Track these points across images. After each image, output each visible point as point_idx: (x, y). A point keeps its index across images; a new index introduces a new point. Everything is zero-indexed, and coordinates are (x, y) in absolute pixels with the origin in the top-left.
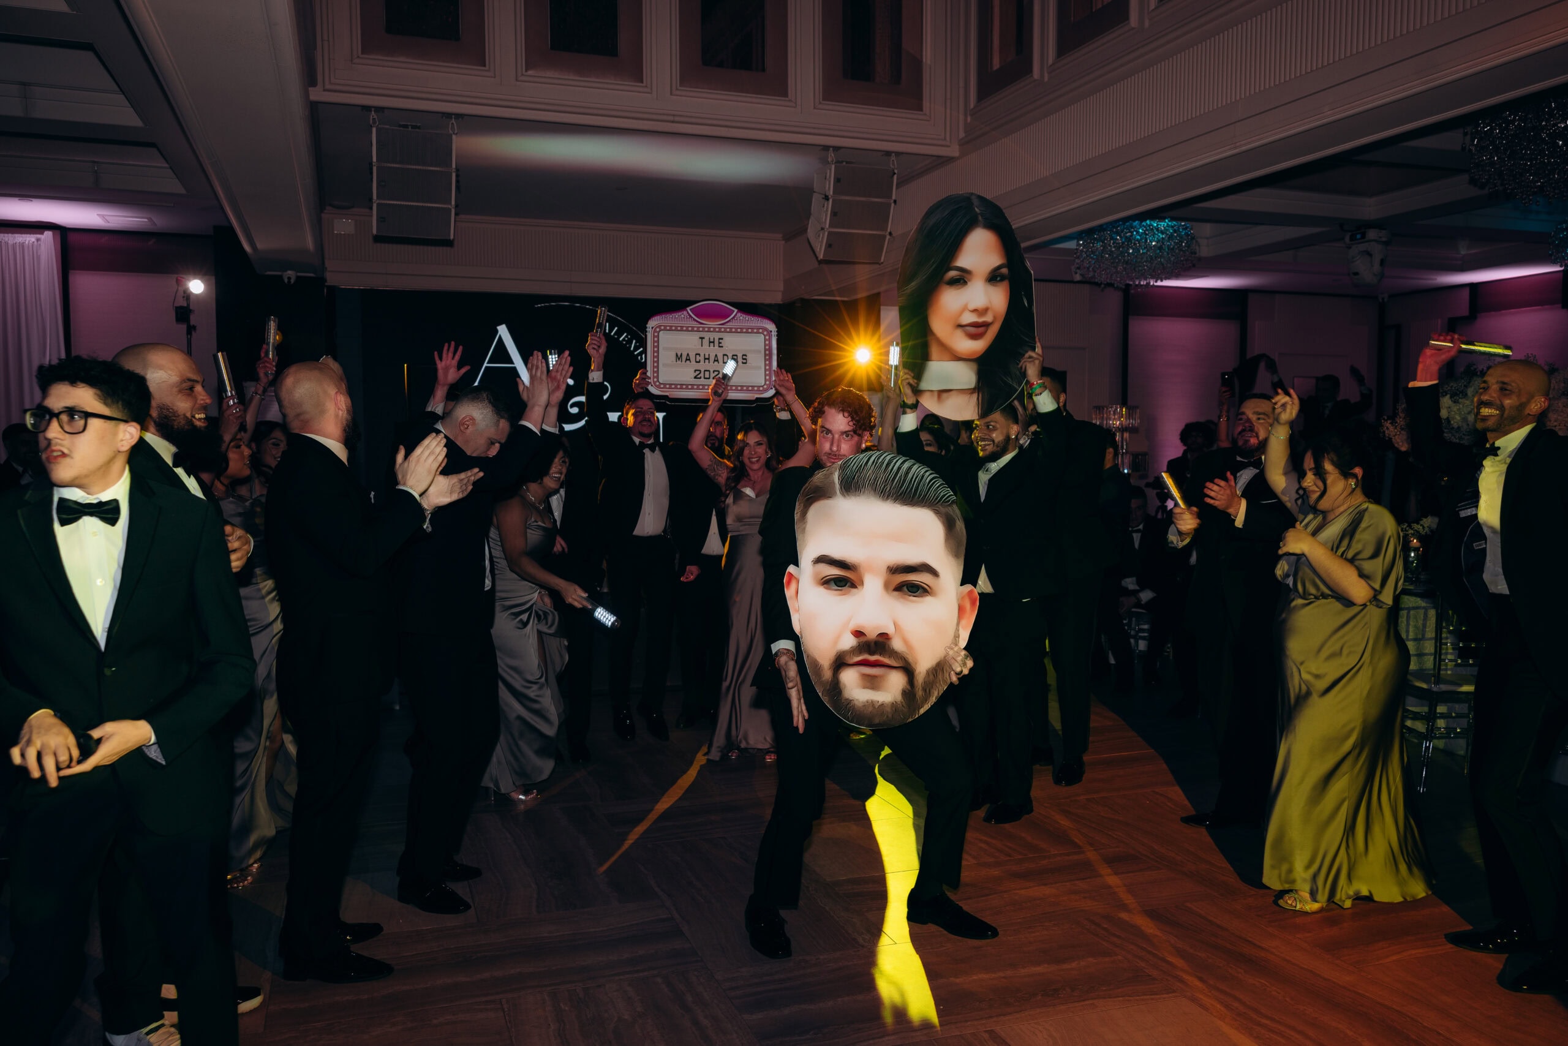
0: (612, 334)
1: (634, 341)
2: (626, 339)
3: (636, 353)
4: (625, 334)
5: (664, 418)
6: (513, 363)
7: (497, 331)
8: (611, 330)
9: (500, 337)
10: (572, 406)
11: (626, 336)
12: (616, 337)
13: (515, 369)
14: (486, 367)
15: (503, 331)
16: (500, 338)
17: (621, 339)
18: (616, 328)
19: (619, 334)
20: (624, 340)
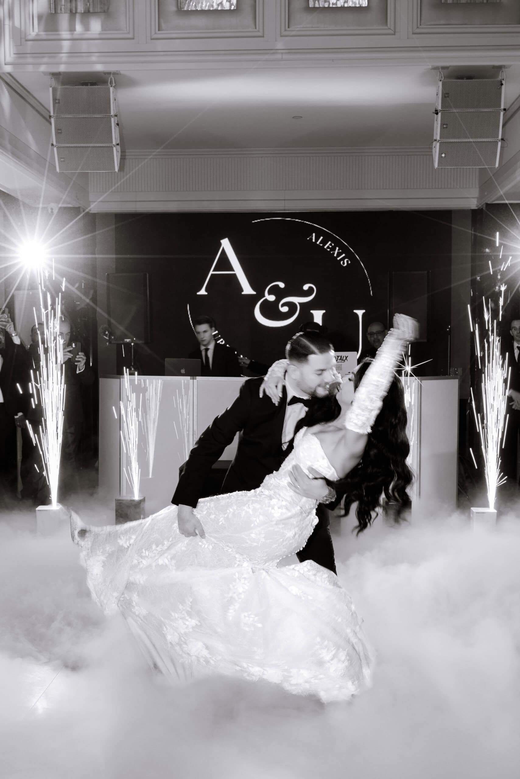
0: (318, 243)
1: (337, 248)
2: (330, 247)
3: (338, 259)
4: (330, 242)
5: (364, 315)
6: (232, 270)
7: (220, 245)
8: (317, 239)
9: (223, 250)
10: (283, 305)
11: (331, 244)
12: (321, 245)
13: (235, 275)
14: (212, 275)
15: (226, 244)
16: (223, 252)
17: (325, 247)
18: (322, 238)
19: (324, 242)
20: (328, 247)
